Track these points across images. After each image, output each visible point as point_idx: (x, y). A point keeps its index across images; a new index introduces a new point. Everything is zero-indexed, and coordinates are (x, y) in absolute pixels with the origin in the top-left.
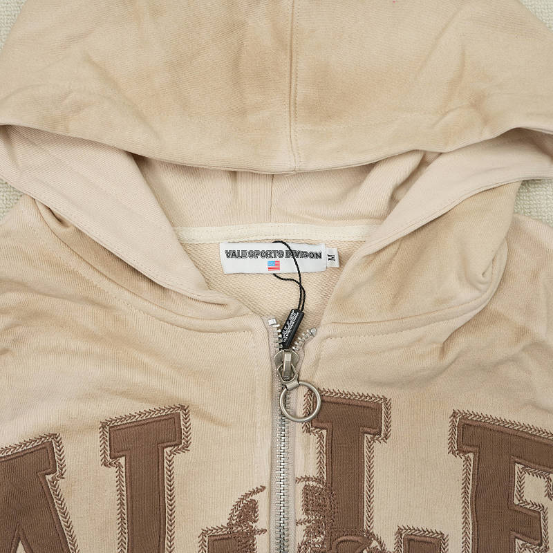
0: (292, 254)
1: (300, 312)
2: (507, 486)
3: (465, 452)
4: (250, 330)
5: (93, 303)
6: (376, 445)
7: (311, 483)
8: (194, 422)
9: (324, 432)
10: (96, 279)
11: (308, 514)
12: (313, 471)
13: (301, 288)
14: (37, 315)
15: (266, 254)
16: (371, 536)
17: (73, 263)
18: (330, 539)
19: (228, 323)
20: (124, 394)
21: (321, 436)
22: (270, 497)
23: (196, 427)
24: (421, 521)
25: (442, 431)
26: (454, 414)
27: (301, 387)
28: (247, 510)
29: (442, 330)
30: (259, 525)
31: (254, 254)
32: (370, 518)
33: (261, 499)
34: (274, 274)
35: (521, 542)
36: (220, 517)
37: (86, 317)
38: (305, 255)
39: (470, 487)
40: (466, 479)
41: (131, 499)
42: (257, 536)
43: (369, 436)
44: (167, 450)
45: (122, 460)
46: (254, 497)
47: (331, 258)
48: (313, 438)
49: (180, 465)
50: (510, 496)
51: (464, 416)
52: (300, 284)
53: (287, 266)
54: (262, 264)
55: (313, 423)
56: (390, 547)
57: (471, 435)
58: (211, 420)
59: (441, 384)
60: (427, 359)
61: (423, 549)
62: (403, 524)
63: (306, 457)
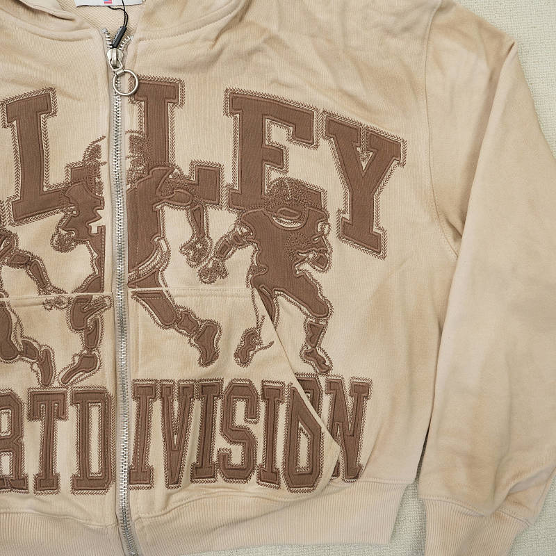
1: (125, 29)
2: (261, 134)
3: (234, 114)
6: (176, 110)
7: (135, 134)
8: (59, 98)
9: (143, 103)
11: (133, 152)
12: (136, 127)
13: (125, 12)
16: (174, 166)
18: (148, 169)
19: (77, 34)
20: (13, 81)
21: (140, 106)
22: (109, 143)
23: (60, 101)
24: (208, 156)
25: (219, 102)
26: (227, 90)
27: (126, 75)
28: (94, 151)
30: (102, 160)
32: (173, 155)
33: (103, 144)
34: (109, 6)
35: (268, 166)
36: (78, 156)
39: (238, 136)
40: (235, 131)
41: (21, 147)
42: (101, 167)
43: (171, 104)
44: (43, 116)
45: (14, 123)
46: (98, 143)
48: (136, 107)
49: (51, 125)
50: (263, 141)
51: (233, 93)
52: (124, 10)
55: (135, 96)
56: (186, 173)
57: (238, 103)
58: (70, 96)
59: (216, 70)
60: (202, 50)
61: (208, 174)
62: (195, 158)
63: (131, 118)
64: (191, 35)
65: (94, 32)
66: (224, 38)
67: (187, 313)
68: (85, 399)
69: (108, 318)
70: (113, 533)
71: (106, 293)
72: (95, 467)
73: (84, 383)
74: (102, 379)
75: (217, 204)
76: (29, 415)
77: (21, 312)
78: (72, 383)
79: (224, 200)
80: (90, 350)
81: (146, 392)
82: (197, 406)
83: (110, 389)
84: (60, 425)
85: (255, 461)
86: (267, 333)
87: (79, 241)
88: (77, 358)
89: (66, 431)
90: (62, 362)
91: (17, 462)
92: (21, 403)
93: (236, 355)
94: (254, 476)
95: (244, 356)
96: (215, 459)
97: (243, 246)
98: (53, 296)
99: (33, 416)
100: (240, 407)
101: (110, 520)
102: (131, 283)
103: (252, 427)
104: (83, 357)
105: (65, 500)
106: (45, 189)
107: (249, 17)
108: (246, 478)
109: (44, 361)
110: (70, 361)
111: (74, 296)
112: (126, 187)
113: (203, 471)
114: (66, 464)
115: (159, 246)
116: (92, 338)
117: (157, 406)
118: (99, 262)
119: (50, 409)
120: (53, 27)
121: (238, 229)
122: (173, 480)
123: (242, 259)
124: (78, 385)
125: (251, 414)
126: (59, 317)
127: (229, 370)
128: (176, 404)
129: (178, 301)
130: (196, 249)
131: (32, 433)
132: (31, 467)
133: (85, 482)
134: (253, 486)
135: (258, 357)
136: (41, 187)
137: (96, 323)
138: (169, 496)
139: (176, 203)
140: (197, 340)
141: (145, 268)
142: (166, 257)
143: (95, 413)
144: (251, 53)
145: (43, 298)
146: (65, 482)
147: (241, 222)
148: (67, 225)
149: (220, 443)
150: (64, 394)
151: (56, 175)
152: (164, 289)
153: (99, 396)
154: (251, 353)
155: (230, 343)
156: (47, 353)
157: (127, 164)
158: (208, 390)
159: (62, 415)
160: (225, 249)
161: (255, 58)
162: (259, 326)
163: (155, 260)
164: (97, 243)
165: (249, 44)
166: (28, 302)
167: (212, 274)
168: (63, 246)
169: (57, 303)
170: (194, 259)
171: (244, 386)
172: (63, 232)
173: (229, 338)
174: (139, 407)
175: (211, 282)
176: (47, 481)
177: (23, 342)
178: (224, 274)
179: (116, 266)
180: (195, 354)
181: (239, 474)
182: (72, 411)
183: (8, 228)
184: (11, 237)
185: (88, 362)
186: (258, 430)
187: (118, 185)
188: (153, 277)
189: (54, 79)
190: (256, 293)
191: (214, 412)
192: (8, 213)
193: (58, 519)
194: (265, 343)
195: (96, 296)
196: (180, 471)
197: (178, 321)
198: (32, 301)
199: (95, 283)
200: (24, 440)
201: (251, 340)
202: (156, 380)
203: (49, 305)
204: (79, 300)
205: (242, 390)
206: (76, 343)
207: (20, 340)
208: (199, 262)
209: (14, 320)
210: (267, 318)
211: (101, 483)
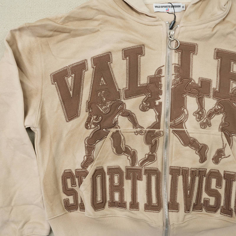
0: (173, 7)
1: (175, 22)
2: (229, 68)
3: (218, 59)
4: (161, 25)
5: (121, 18)
6: (194, 56)
7: (176, 65)
8: (146, 49)
9: (180, 52)
10: (122, 11)
11: (175, 73)
12: (177, 63)
13: (175, 15)
14: (106, 21)
15: (166, 7)
16: (191, 79)
17: (116, 7)
18: (181, 80)
19: (156, 23)
20: (128, 41)
21: (179, 54)
22: (165, 68)
23: (147, 51)
24: (206, 76)
25: (212, 53)
26: (215, 49)
27: (174, 41)
28: (159, 71)
29: (213, 24)
30: (162, 75)
31: (162, 7)
32: (192, 75)
33: (163, 68)
34: (168, 12)
35: (232, 81)
36: (152, 73)
37: (119, 22)
38: (176, 6)
39: (219, 68)
40: (218, 66)
41: (130, 68)
42: (162, 78)
43: (192, 54)
44: (139, 56)
45: (128, 58)
46: (161, 68)
47: (183, 7)
48: (177, 54)
49: (142, 60)
50: (230, 70)
51: (218, 50)
52: (175, 14)
53: (171, 10)
54: (164, 10)
55: (177, 50)
56: (197, 82)
57: (220, 54)
58: (151, 48)
59: (212, 40)
60: (208, 32)
61: (205, 83)
62: (200, 76)
63: (175, 59)
64: (204, 26)
65: (163, 23)
66: (218, 27)
67: (195, 141)
68: (150, 172)
69: (161, 141)
70: (161, 229)
71: (161, 130)
72: (154, 201)
73: (149, 166)
74: (157, 165)
75: (208, 96)
76: (126, 177)
77: (125, 135)
78: (144, 166)
79: (211, 94)
80: (152, 153)
81: (175, 172)
82: (197, 179)
83: (160, 169)
84: (139, 183)
85: (220, 204)
86: (228, 151)
87: (150, 107)
88: (147, 156)
89: (141, 185)
90: (140, 156)
91: (122, 196)
92: (123, 172)
93: (213, 159)
94: (219, 211)
95: (216, 160)
96: (202, 202)
97: (218, 114)
98: (139, 129)
99: (128, 178)
100: (214, 181)
101: (162, 224)
102: (171, 126)
103: (219, 190)
104: (149, 155)
105: (141, 213)
106: (139, 86)
107: (227, 19)
108: (215, 211)
109: (133, 156)
110: (144, 157)
111: (148, 130)
112: (171, 87)
113: (198, 207)
114: (142, 199)
115: (183, 112)
116: (154, 148)
117: (180, 178)
118: (159, 117)
119: (134, 175)
120: (146, 20)
121: (216, 107)
122: (187, 210)
123: (218, 119)
124: (147, 166)
125: (219, 184)
126: (140, 138)
127: (210, 165)
128: (189, 178)
129: (191, 135)
130: (199, 114)
131: (128, 185)
132: (128, 199)
133: (149, 207)
134: (218, 214)
135: (223, 161)
136: (137, 84)
137: (156, 142)
138: (185, 215)
139: (191, 94)
140: (199, 152)
141: (178, 121)
142: (187, 116)
143: (153, 179)
144: (228, 34)
145: (135, 130)
146: (142, 206)
147: (218, 104)
148: (146, 101)
149: (205, 195)
150: (141, 170)
151: (143, 80)
152: (185, 130)
153: (155, 172)
154: (220, 159)
155: (211, 154)
156: (134, 152)
157: (173, 77)
158: (200, 173)
159: (140, 179)
160: (210, 115)
161: (229, 36)
162: (224, 148)
163: (182, 117)
164: (158, 109)
165: (229, 30)
166: (128, 131)
167: (206, 125)
168: (144, 109)
169: (140, 132)
170: (198, 118)
171: (216, 173)
172: (145, 104)
173: (211, 152)
174: (172, 178)
175: (204, 128)
176: (134, 205)
177: (125, 147)
178: (210, 125)
179: (165, 119)
180: (198, 157)
181: (213, 209)
182: (144, 177)
183: (122, 100)
184: (123, 104)
185: (151, 158)
186: (222, 191)
187: (168, 86)
188: (181, 124)
189: (144, 41)
190: (223, 134)
191: (202, 182)
192: (123, 94)
194: (227, 155)
195: (157, 130)
196: (190, 206)
197: (190, 143)
198: (130, 131)
199: (157, 125)
200: (124, 187)
201: (220, 154)
202: (180, 167)
203: (137, 133)
204: (149, 132)
205: (215, 174)
206: (147, 149)
207: (124, 146)
208: (200, 120)
209: (122, 138)
210: (228, 144)
211: (157, 208)
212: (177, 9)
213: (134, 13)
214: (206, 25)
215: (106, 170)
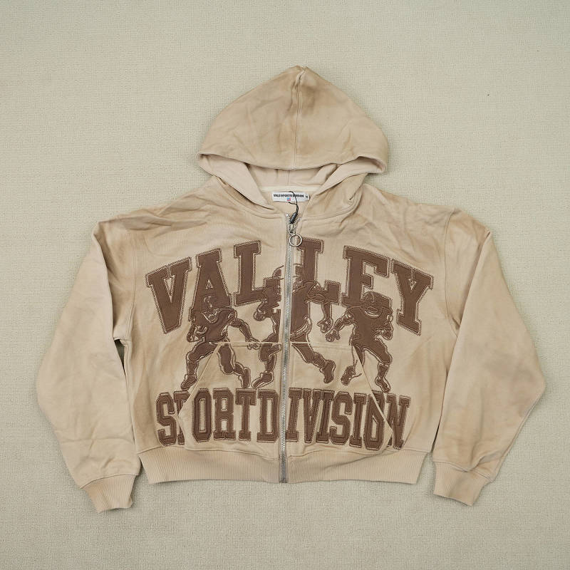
0: (294, 195)
1: (297, 214)
2: (361, 269)
3: (348, 258)
4: (280, 218)
5: (234, 209)
6: (319, 255)
7: (298, 265)
9: (303, 250)
10: (234, 201)
11: (297, 274)
12: (299, 262)
13: (297, 207)
14: (216, 212)
15: (286, 196)
16: (316, 282)
17: (227, 196)
18: (304, 283)
19: (274, 216)
20: (241, 236)
21: (302, 252)
22: (285, 269)
23: (263, 247)
24: (333, 279)
25: (341, 251)
26: (345, 247)
27: (296, 236)
28: (278, 272)
29: (339, 218)
30: (281, 277)
31: (282, 196)
32: (317, 277)
33: (282, 269)
34: (289, 202)
35: (364, 285)
36: (270, 275)
37: (230, 213)
38: (298, 196)
39: (349, 269)
40: (348, 267)
41: (242, 268)
42: (281, 280)
43: (317, 252)
44: (254, 254)
45: (240, 256)
46: (280, 269)
47: (307, 197)
48: (299, 252)
49: (258, 258)
50: (361, 272)
51: (348, 248)
52: (297, 205)
53: (293, 199)
54: (285, 199)
55: (299, 247)
56: (323, 286)
57: (350, 253)
58: (268, 245)
59: (340, 237)
60: (335, 227)
61: (333, 287)
62: (327, 279)
63: (297, 258)
64: (329, 220)
65: (282, 216)
66: (346, 222)
67: (319, 356)
68: (265, 395)
69: (279, 355)
70: (277, 463)
71: (279, 343)
72: (269, 429)
73: (265, 388)
74: (273, 386)
75: (337, 302)
76: (236, 402)
77: (235, 349)
78: (259, 387)
79: (340, 301)
80: (269, 371)
81: (295, 394)
82: (321, 403)
83: (278, 392)
84: (251, 407)
85: (349, 434)
86: (358, 369)
87: (267, 316)
88: (262, 375)
89: (255, 411)
90: (254, 376)
91: (230, 425)
92: (233, 396)
93: (342, 379)
94: (348, 442)
95: (346, 380)
96: (328, 431)
97: (348, 324)
98: (252, 343)
99: (238, 402)
100: (343, 406)
101: (277, 456)
102: (292, 339)
103: (348, 416)
104: (265, 375)
105: (253, 445)
106: (253, 289)
107: (357, 212)
108: (344, 443)
109: (245, 375)
110: (259, 376)
111: (263, 343)
112: (292, 291)
113: (322, 437)
114: (254, 427)
115: (307, 321)
116: (270, 366)
117: (301, 401)
118: (277, 327)
119: (246, 399)
120: (262, 212)
121: (346, 316)
122: (308, 439)
123: (348, 330)
124: (262, 388)
125: (348, 410)
126: (254, 353)
127: (338, 387)
128: (312, 401)
129: (315, 350)
130: (325, 324)
131: (238, 411)
132: (237, 427)
133: (263, 436)
134: (347, 447)
135: (353, 381)
136: (251, 288)
137: (273, 357)
138: (306, 446)
139: (316, 300)
140: (323, 370)
141: (299, 332)
142: (310, 327)
143: (269, 403)
144: (358, 230)
145: (248, 343)
146: (254, 436)
147: (348, 312)
148: (261, 308)
149: (331, 423)
150: (254, 393)
151: (259, 283)
152: (308, 343)
153: (272, 395)
154: (350, 378)
155: (339, 373)
156: (247, 371)
157: (294, 280)
158: (327, 396)
159: (253, 403)
160: (339, 325)
161: (360, 232)
162: (355, 365)
163: (304, 328)
164: (276, 317)
165: (358, 226)
166: (239, 345)
167: (333, 337)
168: (259, 318)
169: (254, 346)
170: (324, 329)
171: (345, 395)
172: (260, 311)
173: (339, 371)
174: (292, 402)
175: (331, 341)
176: (245, 435)
178: (338, 337)
179: (284, 330)
180: (322, 376)
181: (340, 440)
182: (258, 401)
183: (233, 307)
184: (234, 311)
185: (267, 377)
186: (351, 418)
187: (288, 289)
188: (303, 337)
189: (260, 236)
190: (354, 348)
191: (329, 408)
192: (233, 300)
193: (248, 454)
194: (357, 374)
195: (274, 344)
196: (312, 434)
197: (314, 359)
198: (242, 344)
199: (274, 338)
200: (233, 414)
201: (350, 372)
202: (301, 389)
203: (250, 347)
204: (265, 345)
205: (344, 397)
206: (262, 367)
207: (234, 363)
208: (326, 331)
209: (232, 353)
210: (359, 361)
211: (272, 437)
212: (299, 199)
213: (248, 203)
214: (332, 219)
215: (211, 393)
